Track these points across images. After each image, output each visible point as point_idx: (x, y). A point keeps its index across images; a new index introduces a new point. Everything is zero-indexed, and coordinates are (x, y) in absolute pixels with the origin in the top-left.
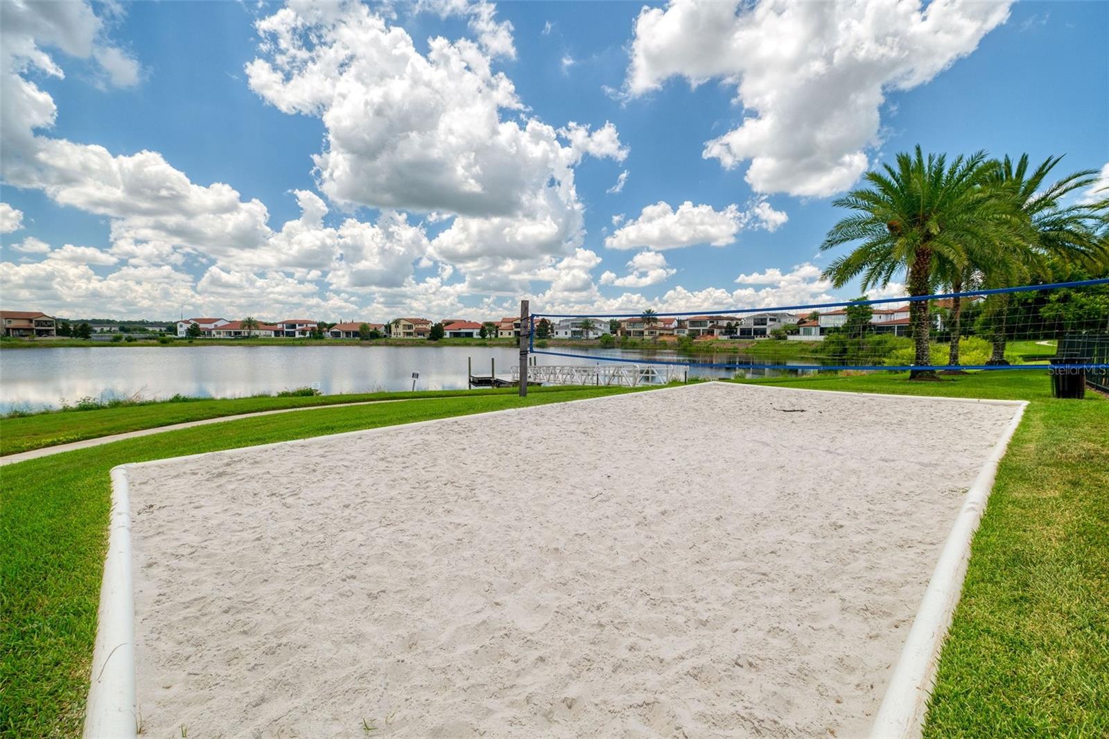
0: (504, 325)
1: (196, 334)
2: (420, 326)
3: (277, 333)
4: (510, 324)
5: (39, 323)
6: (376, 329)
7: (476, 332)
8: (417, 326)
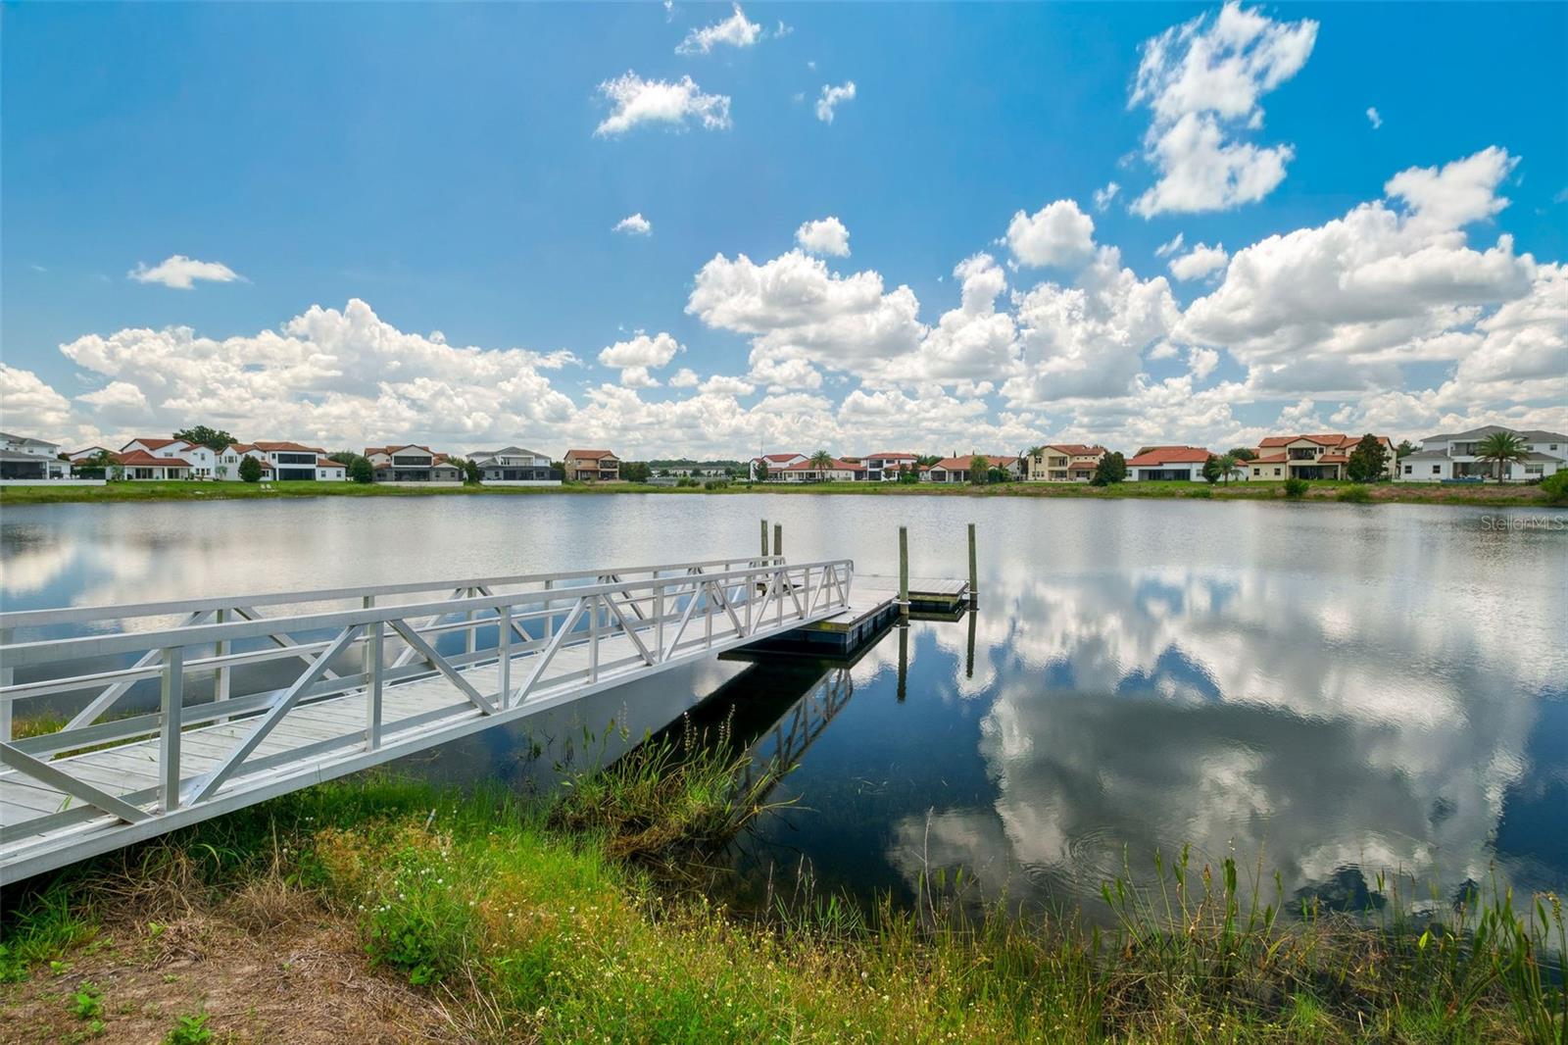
0: (1264, 454)
1: (763, 477)
2: (1082, 459)
3: (859, 474)
4: (1280, 451)
5: (605, 464)
6: (1001, 466)
7: (1195, 469)
8: (1075, 460)
